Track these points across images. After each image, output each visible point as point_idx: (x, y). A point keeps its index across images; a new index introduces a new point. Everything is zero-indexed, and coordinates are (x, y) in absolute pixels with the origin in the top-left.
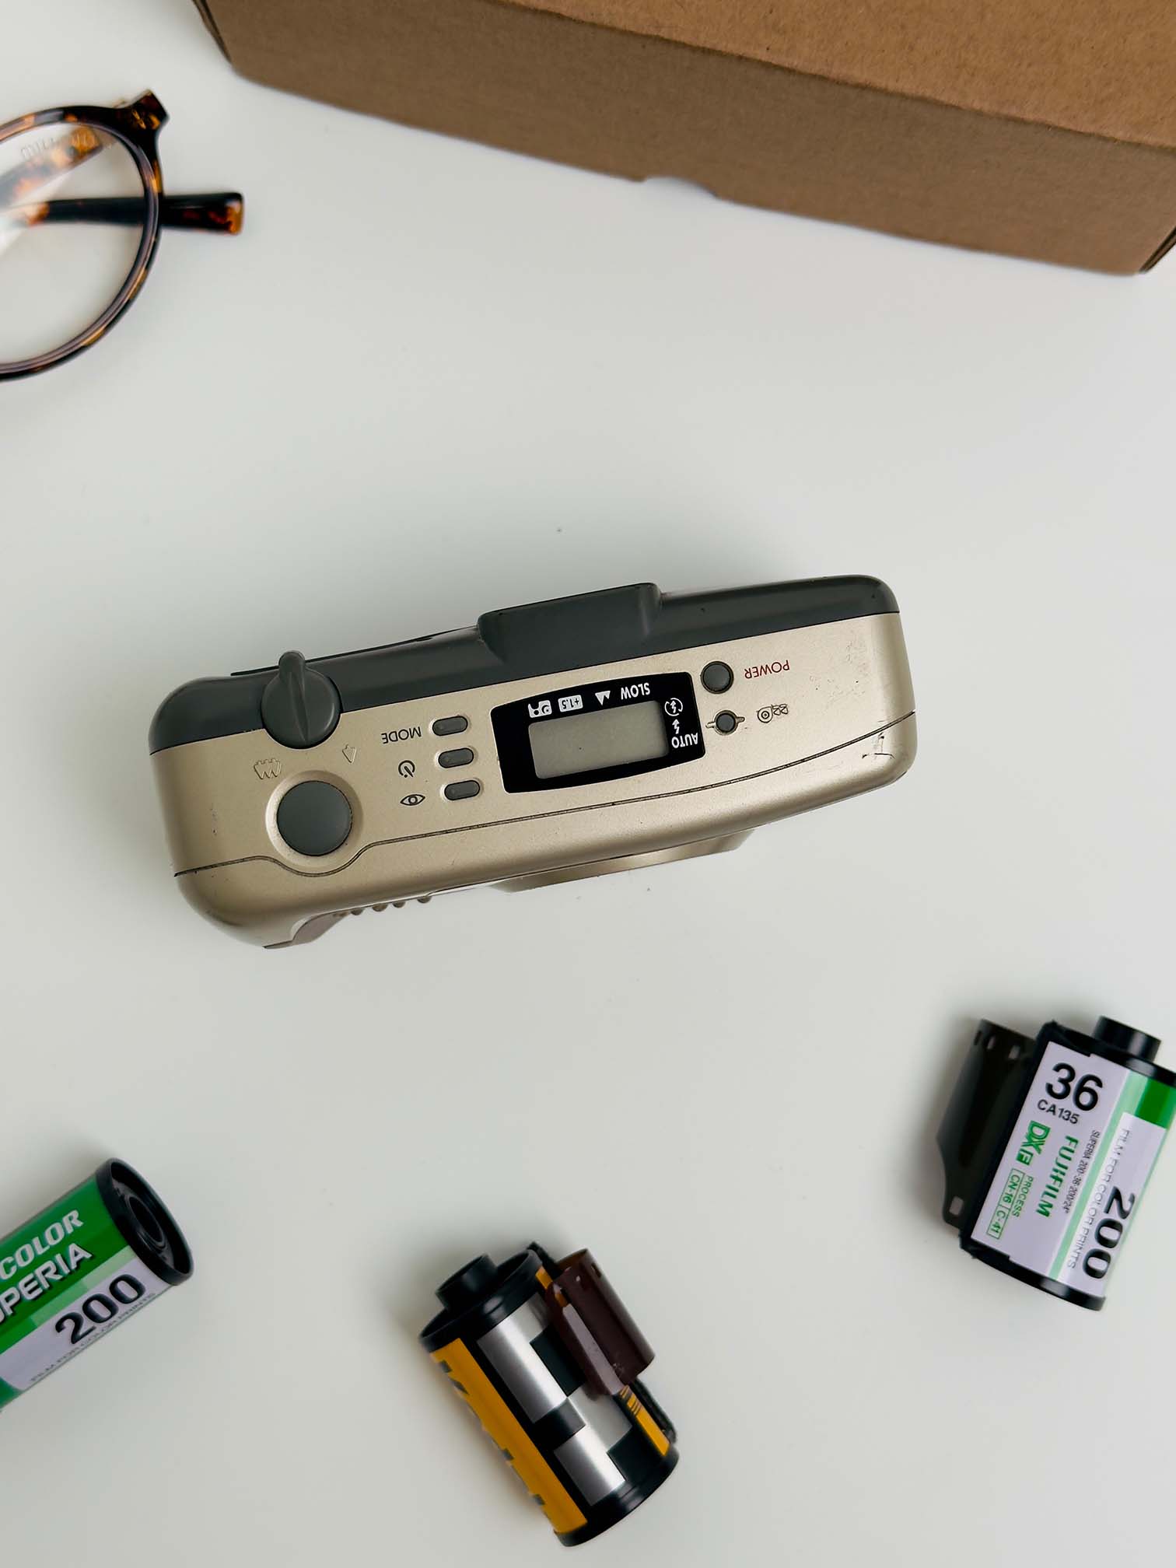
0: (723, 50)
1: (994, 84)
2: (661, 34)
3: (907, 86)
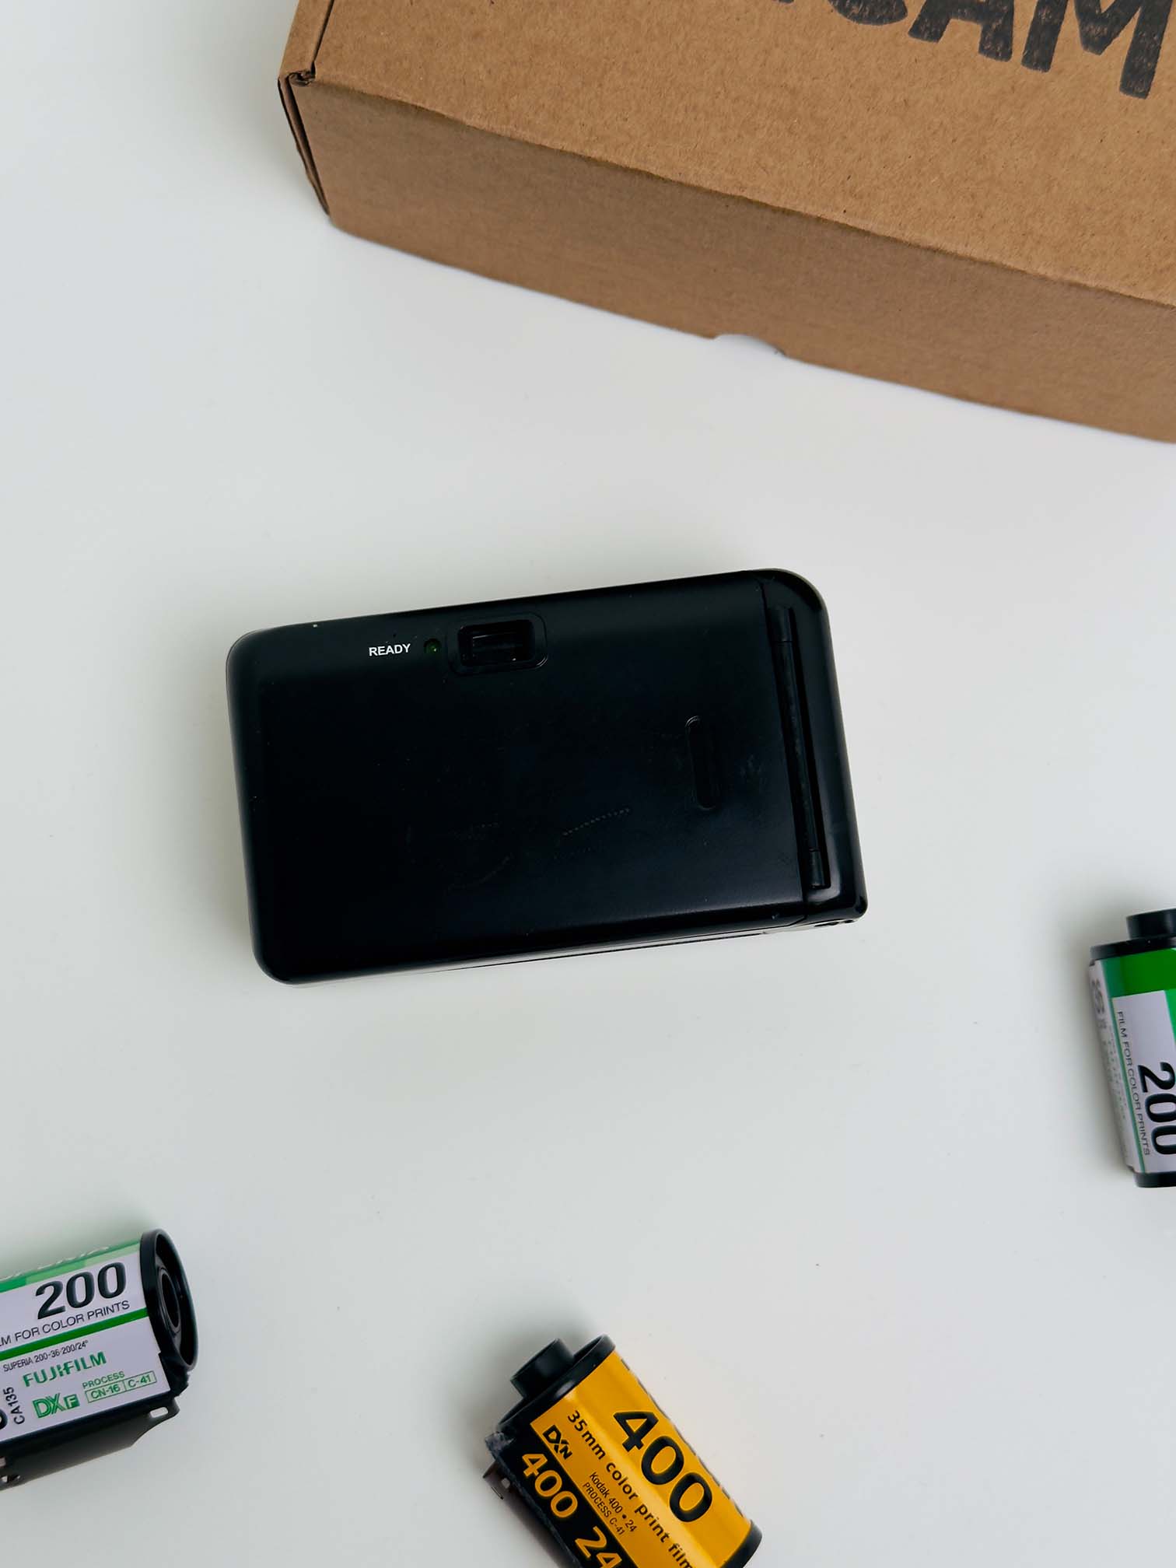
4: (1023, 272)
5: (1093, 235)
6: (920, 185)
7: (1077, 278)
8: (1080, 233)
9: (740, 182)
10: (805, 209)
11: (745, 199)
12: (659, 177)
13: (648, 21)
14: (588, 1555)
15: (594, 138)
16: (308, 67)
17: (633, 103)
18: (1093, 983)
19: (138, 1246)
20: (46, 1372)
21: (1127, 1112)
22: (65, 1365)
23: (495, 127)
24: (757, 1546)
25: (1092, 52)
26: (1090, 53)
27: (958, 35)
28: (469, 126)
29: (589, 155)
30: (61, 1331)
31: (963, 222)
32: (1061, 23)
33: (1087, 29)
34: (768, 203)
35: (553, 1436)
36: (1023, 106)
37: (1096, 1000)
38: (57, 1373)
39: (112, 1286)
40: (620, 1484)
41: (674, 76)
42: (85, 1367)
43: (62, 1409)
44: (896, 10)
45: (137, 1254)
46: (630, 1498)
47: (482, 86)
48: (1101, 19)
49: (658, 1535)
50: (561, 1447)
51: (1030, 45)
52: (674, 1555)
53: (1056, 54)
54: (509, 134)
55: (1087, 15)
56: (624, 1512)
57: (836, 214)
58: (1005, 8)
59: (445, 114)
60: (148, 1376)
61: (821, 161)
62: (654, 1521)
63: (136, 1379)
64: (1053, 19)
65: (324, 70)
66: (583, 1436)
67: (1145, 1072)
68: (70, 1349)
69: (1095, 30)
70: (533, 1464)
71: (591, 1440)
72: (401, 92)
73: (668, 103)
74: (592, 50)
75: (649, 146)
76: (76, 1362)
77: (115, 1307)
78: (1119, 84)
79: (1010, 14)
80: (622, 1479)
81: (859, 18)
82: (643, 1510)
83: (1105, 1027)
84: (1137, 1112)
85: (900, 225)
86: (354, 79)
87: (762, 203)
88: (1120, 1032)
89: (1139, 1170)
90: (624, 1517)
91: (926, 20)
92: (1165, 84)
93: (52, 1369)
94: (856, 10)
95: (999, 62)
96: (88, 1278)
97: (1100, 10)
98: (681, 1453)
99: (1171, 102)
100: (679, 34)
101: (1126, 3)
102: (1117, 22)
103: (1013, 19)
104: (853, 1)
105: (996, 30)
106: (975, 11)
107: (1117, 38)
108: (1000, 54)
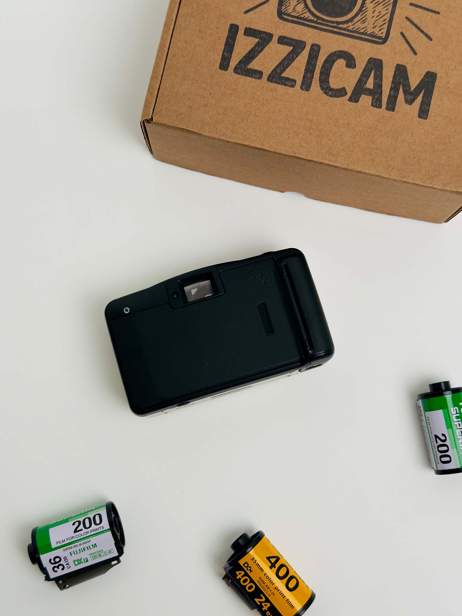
4: (388, 178)
5: (411, 165)
6: (353, 151)
7: (406, 180)
8: (406, 165)
9: (295, 152)
10: (316, 159)
11: (296, 157)
12: (268, 151)
13: (262, 99)
14: (259, 604)
15: (246, 138)
16: (151, 118)
17: (258, 126)
18: (419, 406)
19: (105, 507)
20: (77, 551)
21: (431, 450)
22: (84, 548)
23: (213, 135)
24: (315, 598)
26: (408, 105)
27: (364, 101)
28: (204, 135)
29: (244, 144)
30: (82, 537)
31: (368, 163)
32: (398, 95)
33: (407, 97)
34: (304, 158)
35: (246, 565)
36: (386, 124)
37: (420, 412)
38: (81, 551)
39: (98, 521)
40: (269, 580)
41: (271, 117)
42: (90, 549)
43: (83, 563)
44: (344, 93)
45: (105, 510)
46: (272, 584)
47: (208, 122)
48: (411, 93)
49: (282, 596)
50: (249, 569)
51: (388, 102)
52: (288, 603)
53: (396, 106)
54: (218, 138)
55: (406, 92)
56: (270, 589)
57: (326, 161)
58: (379, 91)
59: (196, 132)
60: (111, 551)
61: (321, 144)
62: (281, 592)
63: (107, 552)
64: (395, 94)
65: (156, 118)
66: (256, 565)
67: (436, 437)
68: (85, 543)
69: (409, 97)
70: (240, 575)
71: (259, 566)
72: (182, 125)
73: (269, 126)
74: (244, 109)
75: (264, 140)
76: (87, 547)
77: (99, 528)
78: (417, 115)
79: (381, 93)
80: (269, 579)
81: (331, 96)
82: (277, 588)
83: (423, 421)
84: (434, 450)
85: (347, 164)
86: (166, 121)
87: (302, 158)
88: (428, 424)
89: (435, 469)
90: (271, 591)
91: (354, 96)
92: (432, 114)
93: (79, 550)
94: (330, 93)
95: (378, 109)
96: (89, 519)
97: (411, 90)
98: (288, 569)
99: (435, 121)
100: (272, 103)
101: (419, 88)
102: (416, 94)
103: (382, 94)
104: (329, 90)
105: (376, 98)
106: (369, 92)
107: (417, 100)
108: (378, 107)
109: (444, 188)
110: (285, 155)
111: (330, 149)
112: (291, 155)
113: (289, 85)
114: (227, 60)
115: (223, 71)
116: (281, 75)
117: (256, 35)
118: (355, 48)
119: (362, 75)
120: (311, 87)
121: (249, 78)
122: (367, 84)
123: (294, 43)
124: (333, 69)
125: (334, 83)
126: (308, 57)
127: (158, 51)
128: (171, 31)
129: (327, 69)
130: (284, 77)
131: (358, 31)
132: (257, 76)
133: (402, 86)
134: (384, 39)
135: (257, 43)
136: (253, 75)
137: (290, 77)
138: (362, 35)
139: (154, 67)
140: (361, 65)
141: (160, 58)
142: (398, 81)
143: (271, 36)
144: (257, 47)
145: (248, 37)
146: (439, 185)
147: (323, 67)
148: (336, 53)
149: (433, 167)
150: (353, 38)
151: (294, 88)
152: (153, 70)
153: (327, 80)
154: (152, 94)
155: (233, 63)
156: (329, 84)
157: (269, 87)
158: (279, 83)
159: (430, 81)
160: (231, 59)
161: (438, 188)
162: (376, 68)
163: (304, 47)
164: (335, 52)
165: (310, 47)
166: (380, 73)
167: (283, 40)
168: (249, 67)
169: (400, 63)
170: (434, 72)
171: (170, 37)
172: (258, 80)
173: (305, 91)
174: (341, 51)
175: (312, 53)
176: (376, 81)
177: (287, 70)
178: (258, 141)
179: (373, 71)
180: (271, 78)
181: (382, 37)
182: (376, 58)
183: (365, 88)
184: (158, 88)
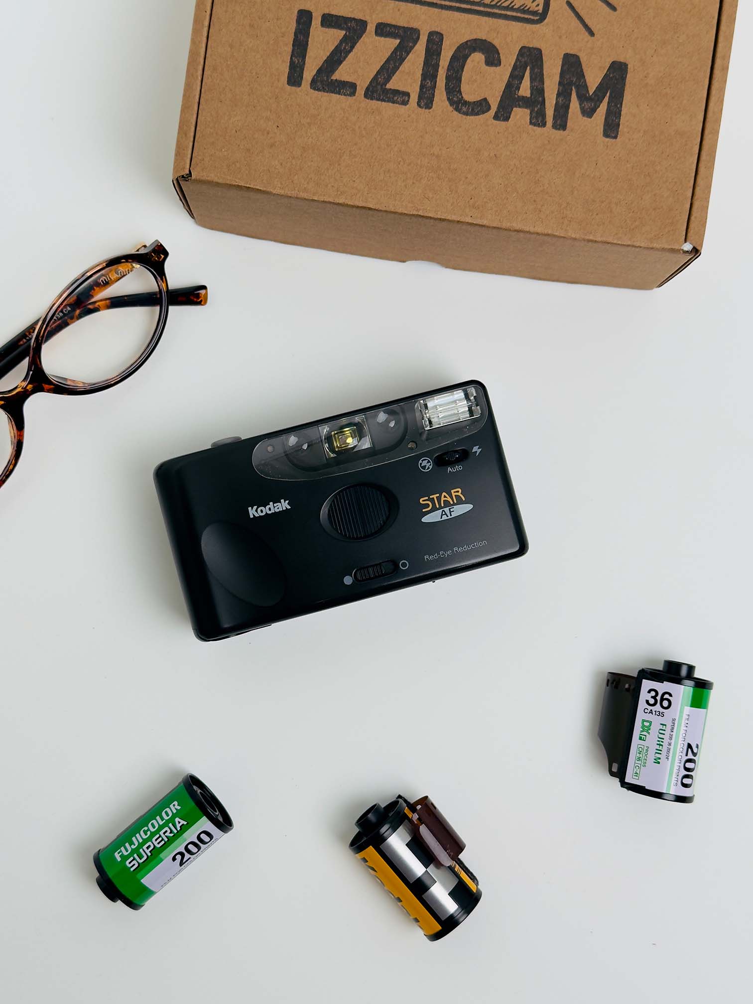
0: (450, 219)
1: (581, 225)
2: (419, 214)
3: (539, 229)
4: (564, 237)
6: (507, 199)
7: (591, 238)
8: (590, 214)
9: (417, 208)
10: (451, 217)
11: (420, 215)
12: (375, 209)
13: (359, 127)
15: (339, 193)
16: (188, 173)
17: (357, 172)
23: (289, 192)
25: (587, 117)
26: (586, 118)
27: (518, 117)
28: (274, 193)
29: (338, 202)
31: (531, 216)
32: (570, 103)
33: (583, 105)
34: (432, 216)
36: (554, 151)
41: (376, 155)
44: (485, 107)
47: (279, 172)
48: (590, 99)
51: (555, 117)
53: (568, 121)
54: (296, 196)
55: (582, 98)
57: (467, 218)
58: (540, 99)
59: (262, 189)
61: (456, 192)
64: (565, 103)
65: (196, 173)
69: (587, 105)
72: (237, 181)
73: (375, 170)
74: (332, 146)
75: (368, 194)
78: (602, 133)
79: (543, 102)
81: (466, 114)
85: (500, 220)
86: (213, 177)
87: (429, 217)
91: (501, 110)
92: (625, 130)
94: (464, 109)
95: (540, 128)
97: (589, 94)
99: (629, 140)
100: (376, 132)
101: (602, 88)
102: (598, 100)
103: (545, 105)
104: (463, 105)
105: (538, 109)
106: (525, 102)
107: (599, 109)
108: (541, 124)
109: (651, 247)
110: (402, 214)
111: (471, 199)
112: (411, 213)
113: (398, 101)
114: (298, 69)
115: (293, 88)
116: (385, 86)
117: (341, 25)
118: (498, 33)
119: (511, 76)
120: (434, 102)
121: (335, 95)
122: (520, 89)
123: (401, 32)
124: (465, 69)
125: (470, 92)
126: (425, 54)
127: (189, 64)
128: (206, 29)
129: (456, 70)
130: (391, 89)
131: (500, 5)
132: (348, 90)
133: (575, 88)
134: (541, 14)
135: (343, 37)
136: (342, 91)
137: (400, 89)
138: (507, 11)
139: (186, 90)
140: (509, 59)
141: (192, 75)
142: (568, 81)
143: (363, 24)
144: (344, 45)
145: (327, 29)
146: (643, 242)
147: (450, 67)
148: (469, 43)
149: (631, 214)
150: (492, 18)
151: (407, 106)
152: (184, 95)
153: (456, 88)
154: (186, 135)
155: (309, 73)
156: (461, 94)
157: (368, 107)
158: (383, 100)
159: (617, 77)
160: (304, 67)
161: (641, 245)
162: (533, 62)
163: (418, 38)
164: (467, 41)
165: (427, 38)
166: (539, 71)
167: (383, 30)
168: (334, 78)
169: (568, 51)
170: (622, 61)
171: (205, 39)
172: (350, 97)
173: (425, 108)
174: (475, 40)
175: (430, 46)
176: (533, 85)
177: (395, 78)
178: (358, 196)
179: (528, 68)
180: (370, 93)
181: (539, 12)
182: (531, 46)
183: (518, 96)
184: (194, 123)
